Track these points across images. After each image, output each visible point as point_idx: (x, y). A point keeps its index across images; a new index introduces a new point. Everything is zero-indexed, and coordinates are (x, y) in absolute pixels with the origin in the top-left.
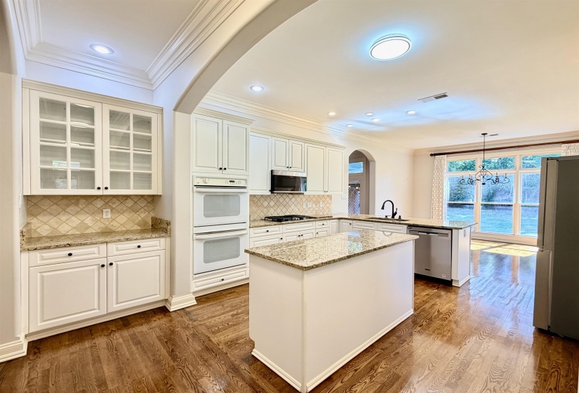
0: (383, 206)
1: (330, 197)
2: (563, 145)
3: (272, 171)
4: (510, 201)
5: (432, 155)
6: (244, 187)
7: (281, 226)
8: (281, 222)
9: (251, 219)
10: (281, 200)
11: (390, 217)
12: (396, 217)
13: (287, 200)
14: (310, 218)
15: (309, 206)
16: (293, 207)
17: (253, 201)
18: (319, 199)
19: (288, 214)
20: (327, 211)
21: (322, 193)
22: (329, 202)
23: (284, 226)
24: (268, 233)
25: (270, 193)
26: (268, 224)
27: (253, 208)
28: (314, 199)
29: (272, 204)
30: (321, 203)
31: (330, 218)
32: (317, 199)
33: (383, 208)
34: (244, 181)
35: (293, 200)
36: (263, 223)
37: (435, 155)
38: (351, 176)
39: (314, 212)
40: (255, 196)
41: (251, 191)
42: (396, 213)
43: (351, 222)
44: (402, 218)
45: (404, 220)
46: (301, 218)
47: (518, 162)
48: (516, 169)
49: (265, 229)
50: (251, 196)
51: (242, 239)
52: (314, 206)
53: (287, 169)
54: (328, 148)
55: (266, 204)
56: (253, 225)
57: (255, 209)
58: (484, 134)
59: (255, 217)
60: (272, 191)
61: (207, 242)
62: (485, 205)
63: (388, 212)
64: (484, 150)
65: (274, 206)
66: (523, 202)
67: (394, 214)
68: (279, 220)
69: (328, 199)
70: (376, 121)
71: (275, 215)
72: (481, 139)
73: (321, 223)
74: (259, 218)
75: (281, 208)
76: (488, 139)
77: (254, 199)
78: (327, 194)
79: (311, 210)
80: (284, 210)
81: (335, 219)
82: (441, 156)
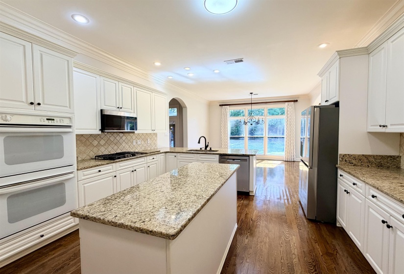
0: (199, 141)
1: (156, 134)
2: (286, 103)
3: (101, 110)
4: (262, 134)
5: (220, 105)
6: (69, 127)
7: (114, 164)
8: (114, 160)
9: (79, 159)
10: (112, 139)
11: (203, 149)
12: (208, 149)
13: (118, 138)
14: (142, 153)
15: (139, 143)
16: (124, 144)
17: (81, 141)
18: (147, 137)
19: (119, 151)
20: (154, 146)
21: (150, 132)
22: (155, 138)
23: (117, 164)
24: (100, 173)
25: (100, 133)
26: (100, 163)
27: (81, 148)
28: (143, 137)
29: (102, 142)
30: (148, 140)
31: (158, 153)
32: (145, 137)
33: (199, 142)
34: (68, 120)
35: (124, 138)
36: (93, 163)
37: (222, 105)
38: (171, 118)
39: (143, 148)
40: (82, 135)
41: (78, 130)
42: (208, 146)
43: (175, 154)
44: (212, 149)
45: (214, 151)
46: (133, 154)
47: (266, 112)
48: (265, 116)
49: (96, 169)
50: (77, 135)
51: (67, 185)
52: (143, 142)
53: (118, 109)
54: (153, 94)
55: (95, 143)
56: (81, 166)
57: (83, 148)
58: (251, 93)
59: (84, 156)
60: (102, 130)
61: (12, 197)
62: (250, 137)
63: (202, 145)
64: (252, 103)
65: (105, 144)
66: (268, 135)
67: (206, 147)
68: (112, 158)
69: (154, 136)
70: (191, 75)
71: (106, 153)
72: (249, 97)
73: (151, 157)
74: (88, 158)
75: (112, 146)
76: (253, 96)
77: (82, 138)
78: (154, 132)
79: (141, 146)
80: (116, 147)
81: (162, 153)
82: (225, 106)
